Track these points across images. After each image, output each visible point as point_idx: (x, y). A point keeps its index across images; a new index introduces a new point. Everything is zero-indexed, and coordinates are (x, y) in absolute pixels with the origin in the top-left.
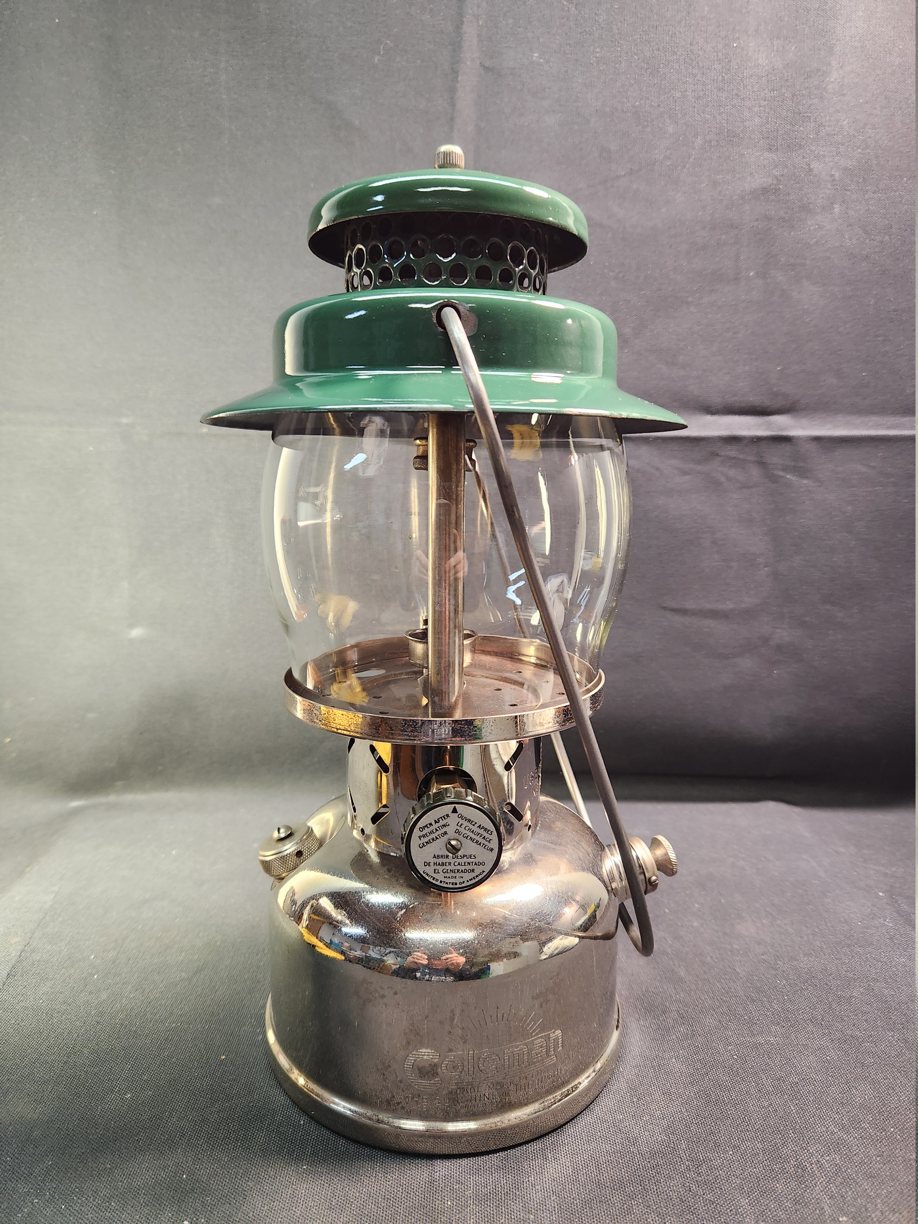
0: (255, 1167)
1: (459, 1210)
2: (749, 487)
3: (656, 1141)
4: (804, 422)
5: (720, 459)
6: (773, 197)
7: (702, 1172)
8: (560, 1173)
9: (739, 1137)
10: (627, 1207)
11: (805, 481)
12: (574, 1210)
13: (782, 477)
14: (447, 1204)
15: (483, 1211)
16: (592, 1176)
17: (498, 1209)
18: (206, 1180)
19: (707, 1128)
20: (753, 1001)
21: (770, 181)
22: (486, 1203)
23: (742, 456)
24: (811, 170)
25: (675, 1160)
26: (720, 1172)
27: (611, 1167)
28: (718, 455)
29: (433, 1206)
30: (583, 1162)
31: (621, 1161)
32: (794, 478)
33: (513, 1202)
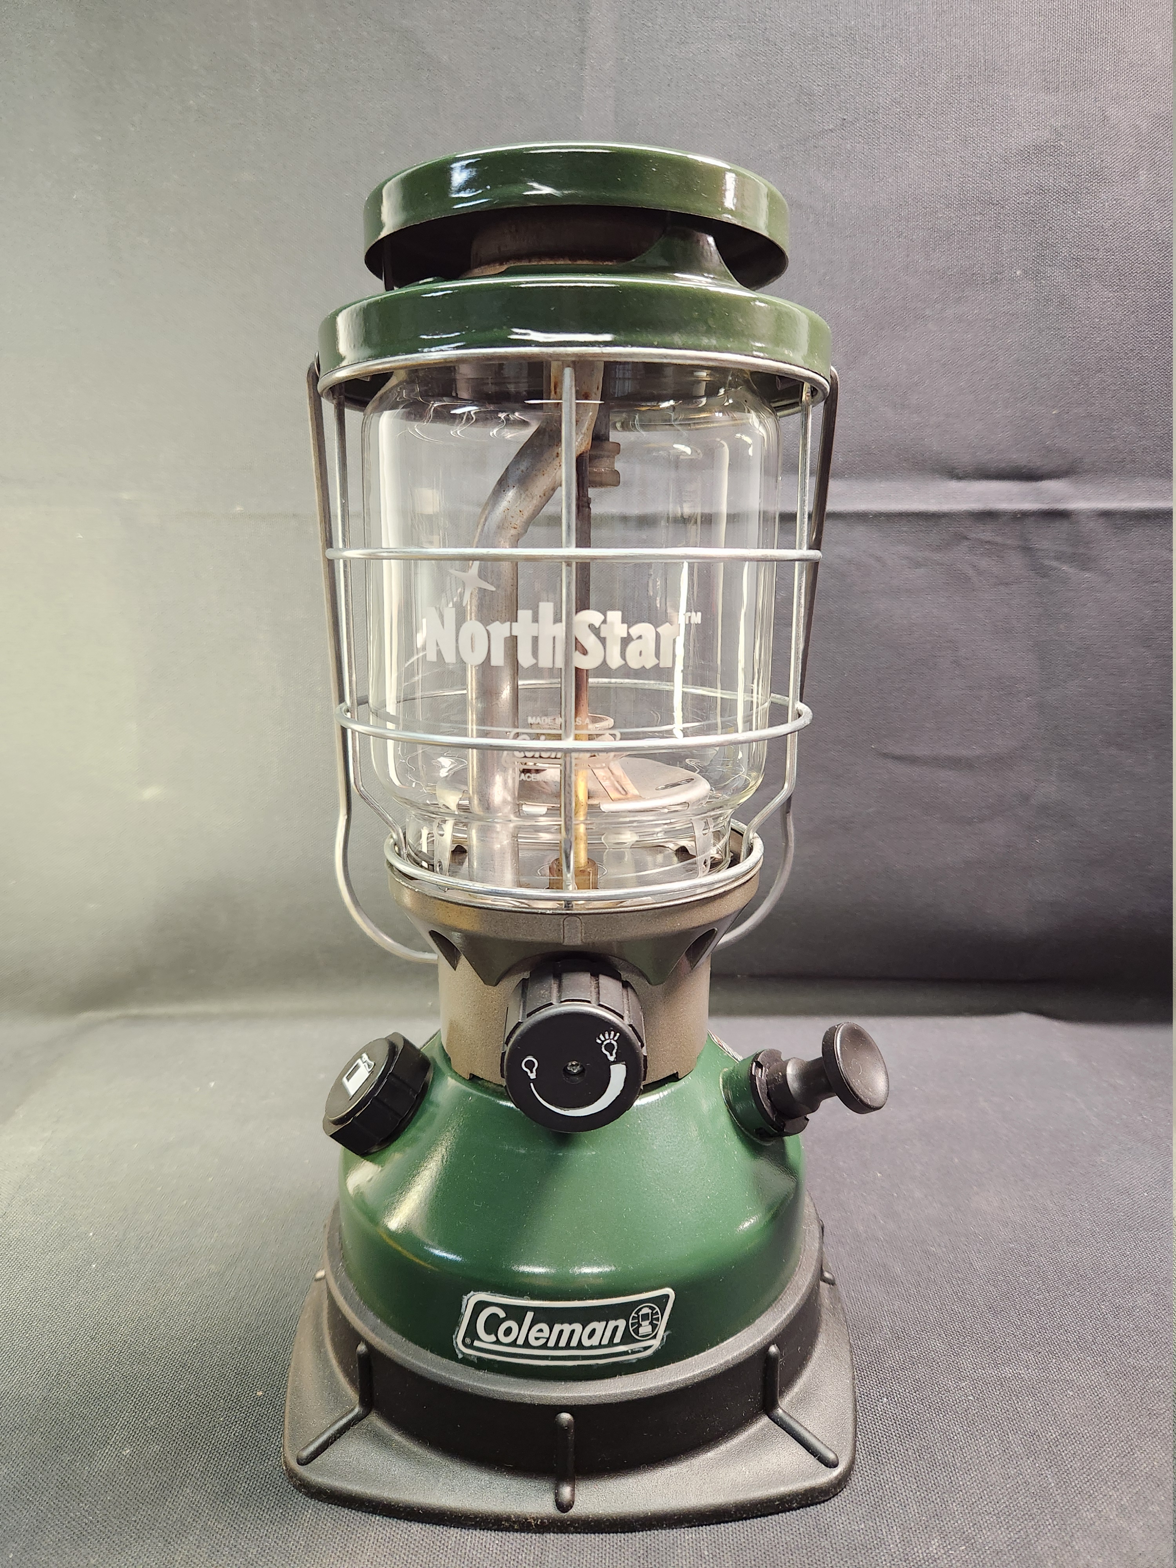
2: (1009, 584)
4: (1088, 489)
5: (968, 543)
11: (1087, 575)
13: (1055, 568)
23: (999, 539)
28: (965, 538)
32: (1071, 570)
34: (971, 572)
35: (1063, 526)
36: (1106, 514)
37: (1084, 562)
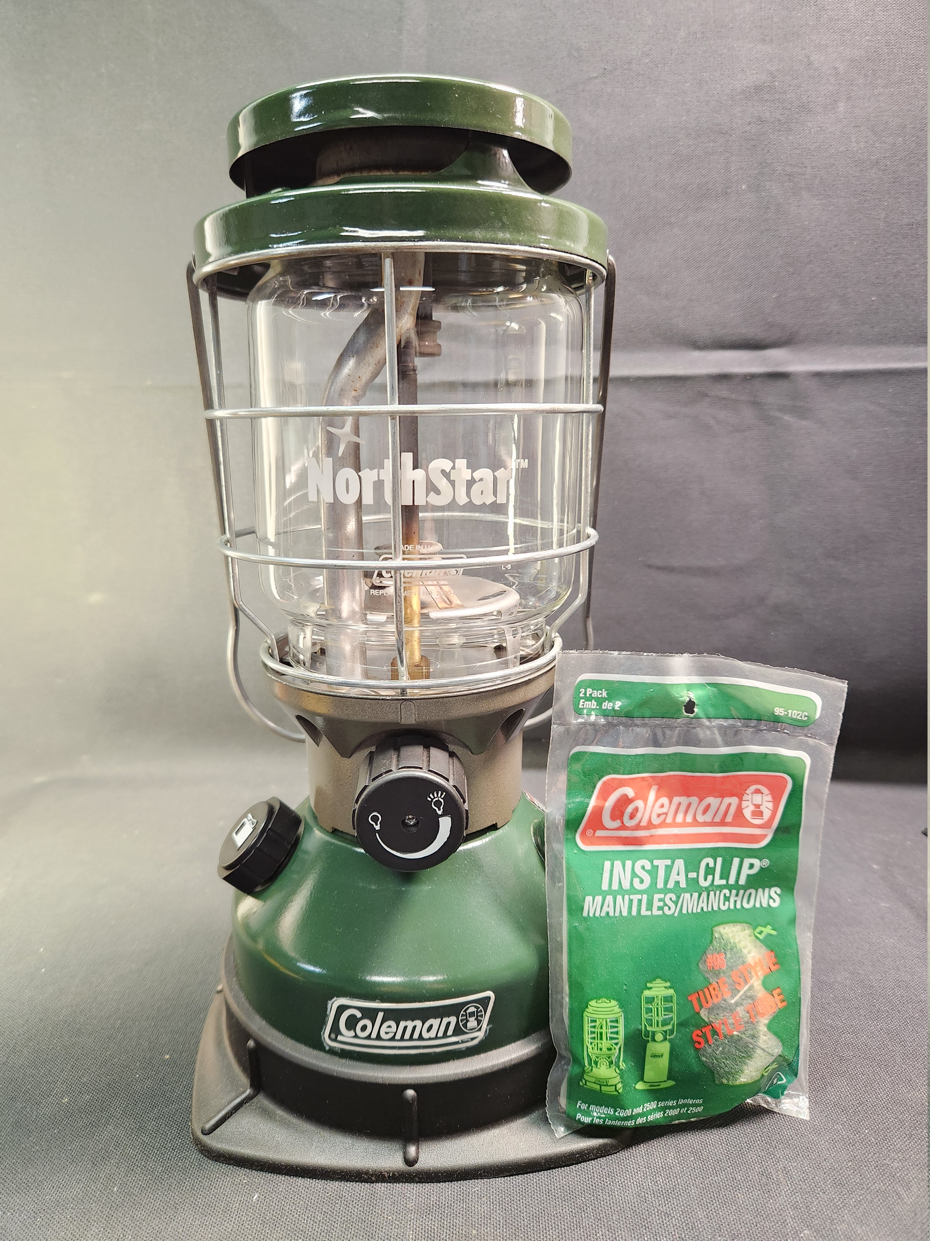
23: (733, 396)
34: (712, 422)
35: (782, 385)
36: (818, 375)
37: (802, 412)
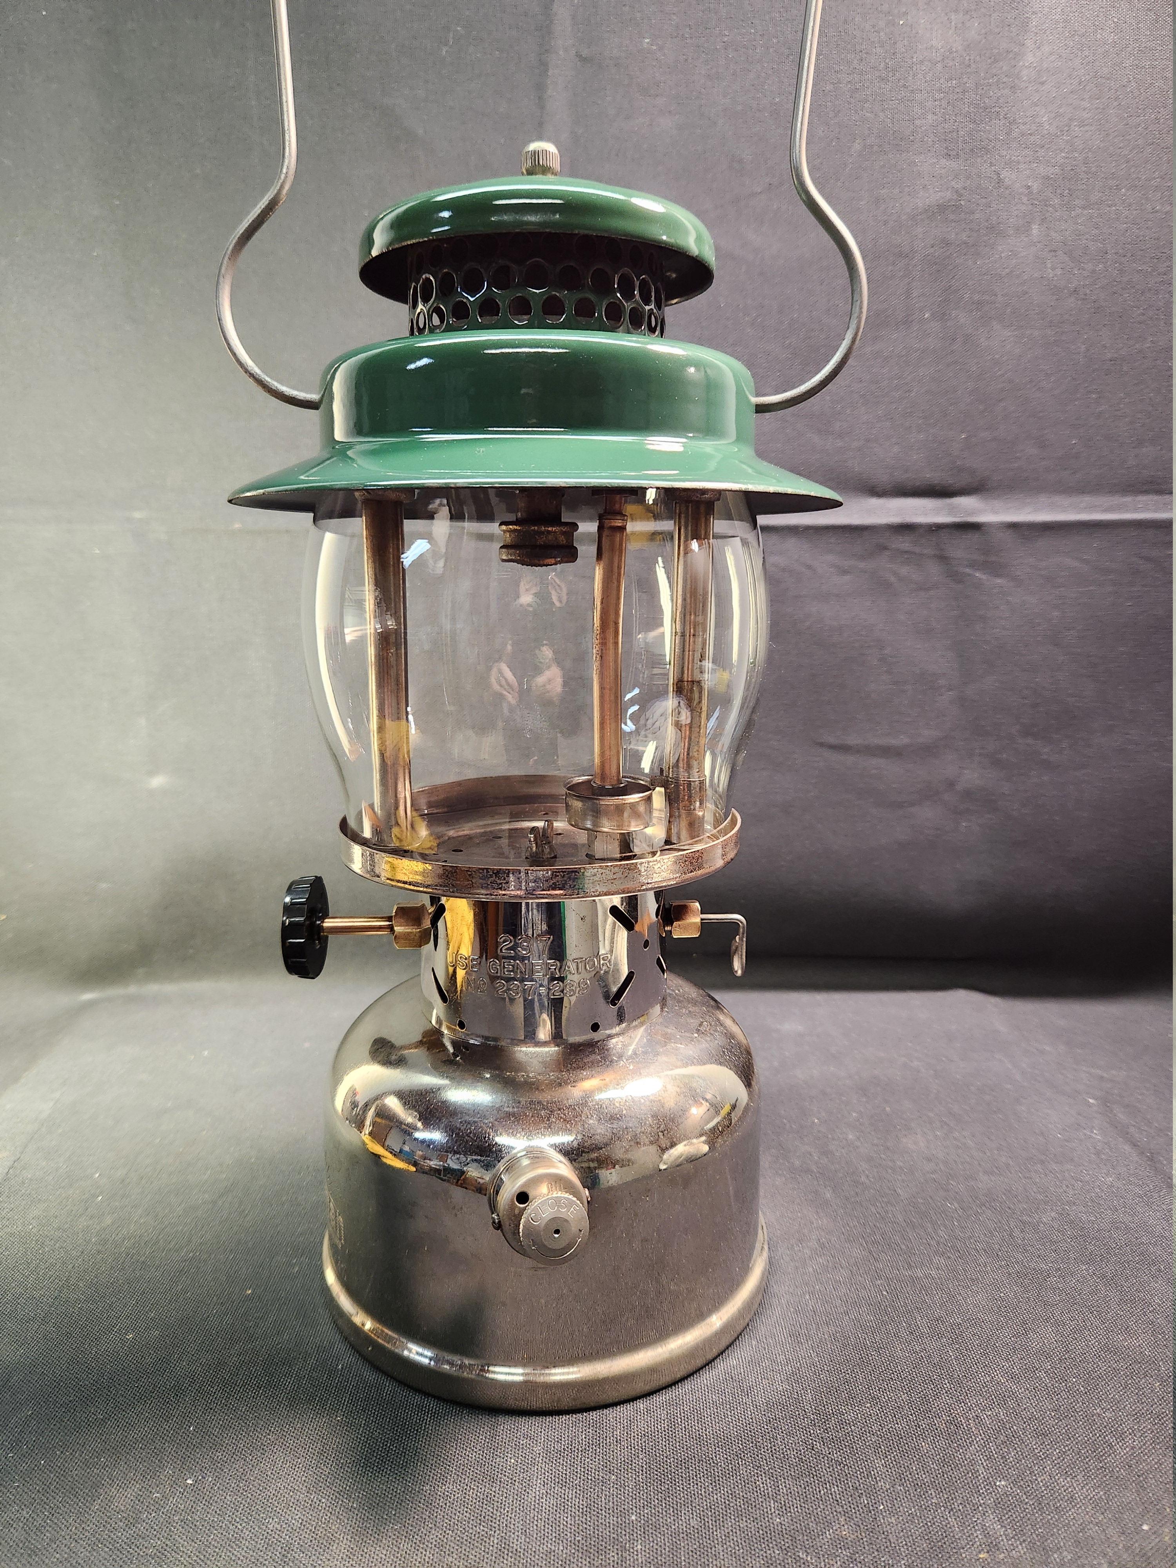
0: (279, 1418)
1: (524, 1469)
2: (928, 589)
3: (776, 1391)
4: (998, 504)
5: (887, 553)
6: (952, 217)
7: (830, 1428)
8: (653, 1427)
9: (880, 1386)
10: (732, 1468)
11: (999, 581)
12: (666, 1471)
13: (969, 575)
14: (510, 1462)
15: (554, 1470)
16: (692, 1431)
17: (572, 1468)
18: (218, 1433)
19: (841, 1376)
20: (914, 1227)
21: (948, 194)
22: (558, 1461)
24: (1000, 181)
25: (797, 1413)
26: (853, 1427)
27: (717, 1421)
28: (886, 548)
29: (494, 1464)
30: (683, 1414)
31: (729, 1414)
32: (984, 577)
33: (591, 1460)
